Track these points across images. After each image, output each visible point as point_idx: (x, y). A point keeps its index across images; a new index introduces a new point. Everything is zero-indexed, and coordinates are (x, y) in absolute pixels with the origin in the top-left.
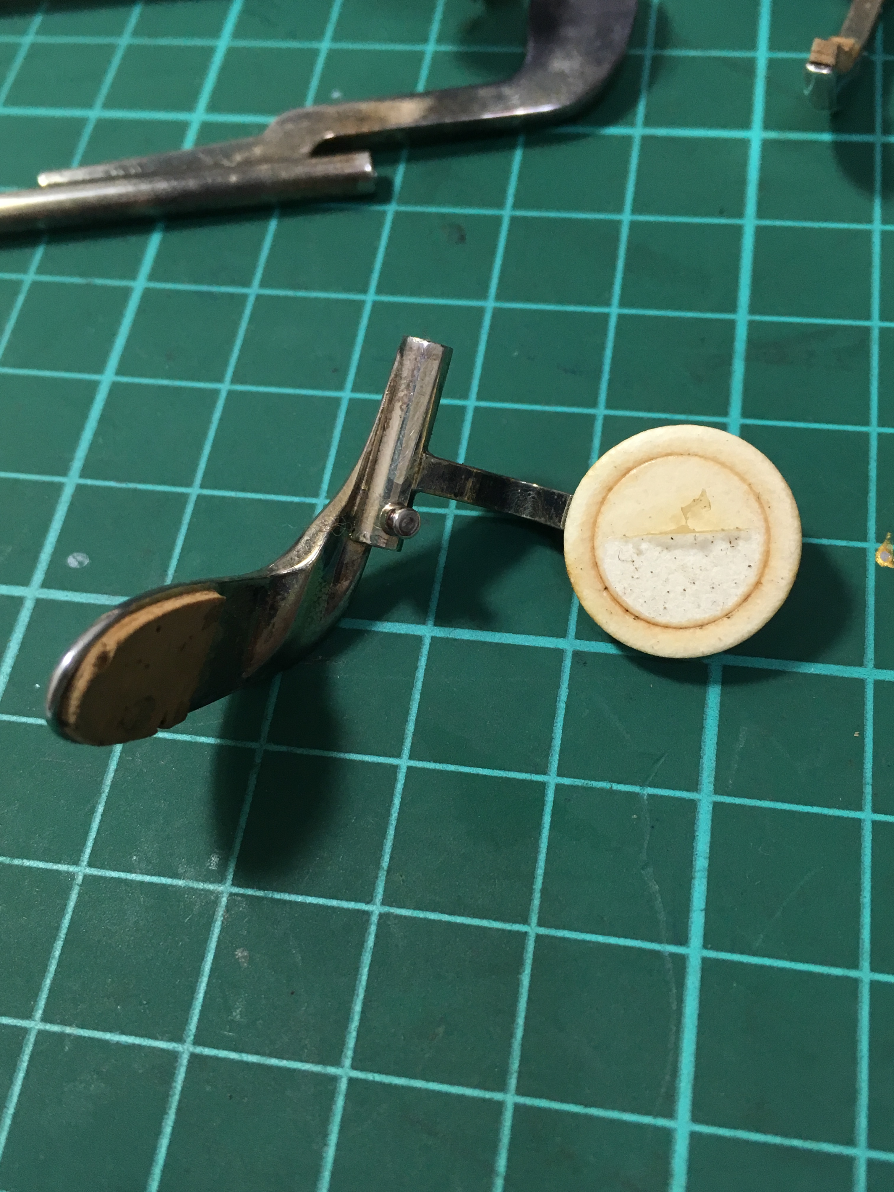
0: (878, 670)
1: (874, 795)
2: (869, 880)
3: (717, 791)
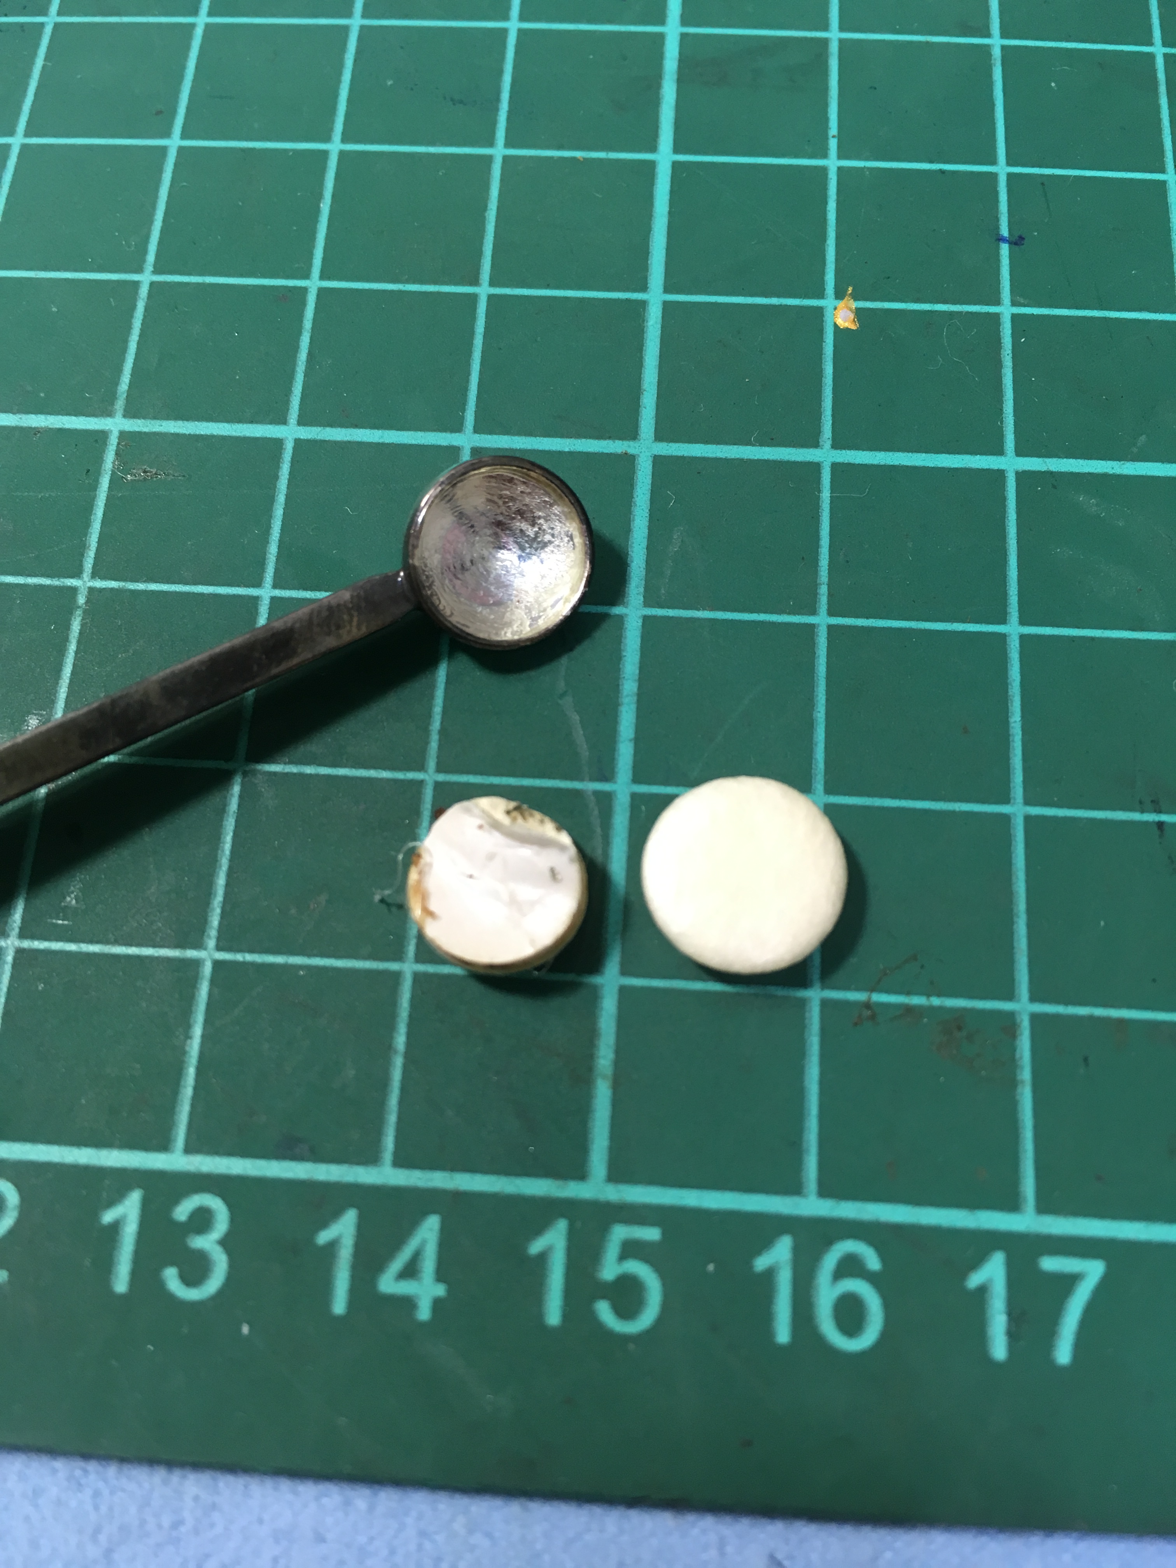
0: (835, 451)
1: (830, 595)
2: (824, 693)
3: (647, 604)
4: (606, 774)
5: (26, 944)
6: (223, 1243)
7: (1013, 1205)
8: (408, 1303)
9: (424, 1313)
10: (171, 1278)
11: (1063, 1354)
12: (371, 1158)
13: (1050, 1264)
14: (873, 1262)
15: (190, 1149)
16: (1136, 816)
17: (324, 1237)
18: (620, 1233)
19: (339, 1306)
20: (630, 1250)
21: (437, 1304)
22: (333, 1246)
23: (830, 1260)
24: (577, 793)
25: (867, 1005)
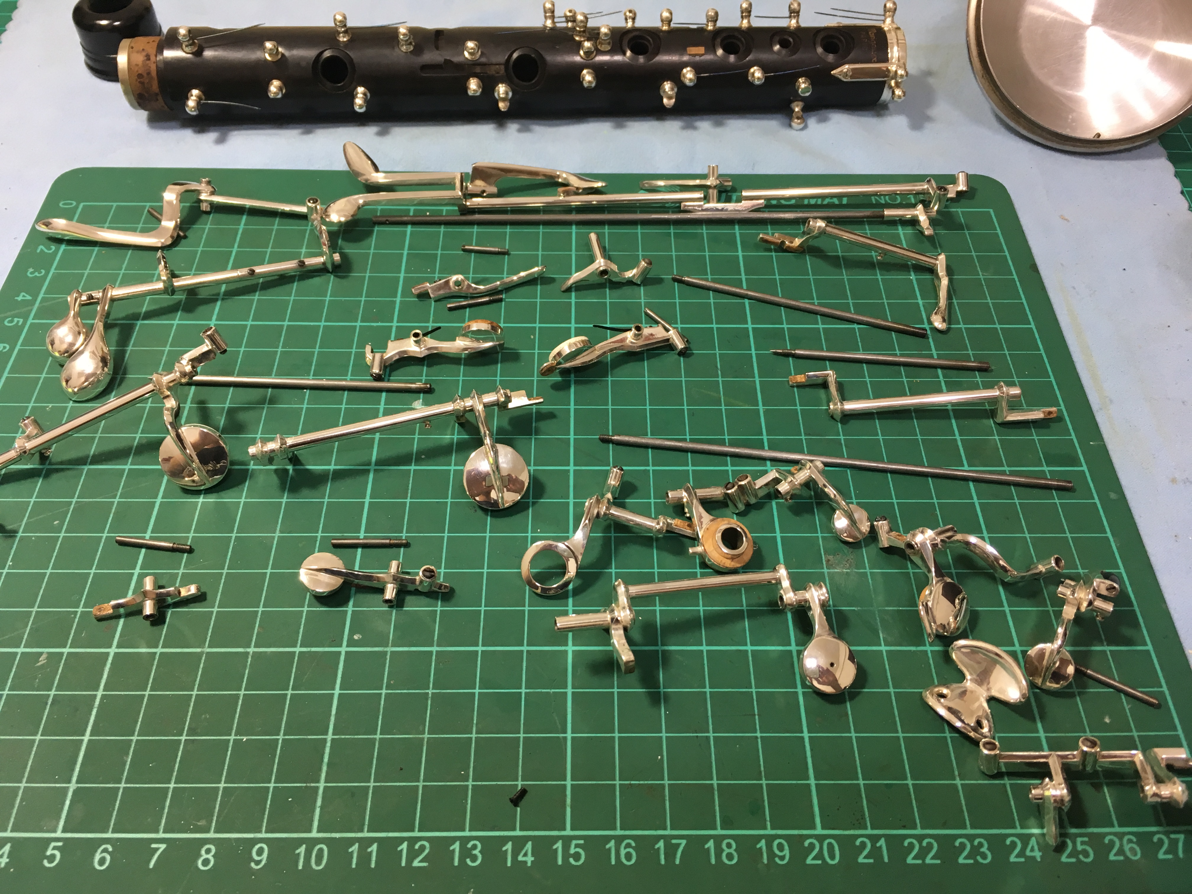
4: (565, 732)
5: (425, 784)
6: (480, 852)
7: (665, 829)
8: (526, 862)
9: (529, 864)
10: (468, 861)
11: (677, 862)
12: (514, 829)
13: (674, 841)
14: (633, 844)
15: (470, 831)
16: (691, 735)
17: (504, 849)
18: (574, 842)
19: (509, 864)
20: (577, 846)
21: (532, 861)
22: (506, 851)
23: (623, 845)
24: (558, 737)
25: (630, 784)
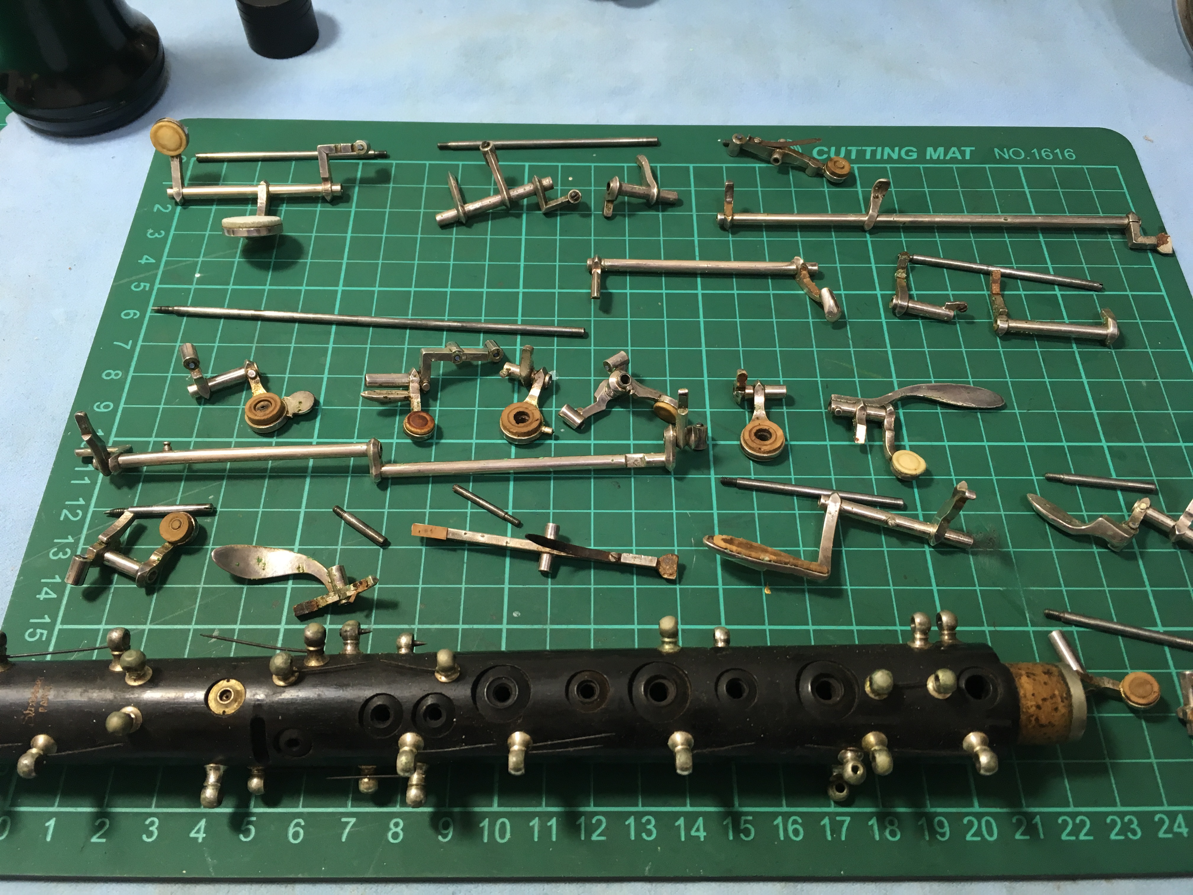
6: (654, 826)
7: (829, 806)
8: (698, 837)
9: (702, 839)
10: (644, 836)
11: (843, 838)
12: (685, 805)
13: (838, 818)
14: (800, 821)
15: (643, 806)
17: (677, 824)
18: (743, 818)
19: (683, 839)
20: (746, 822)
21: (705, 836)
22: (679, 826)
23: (791, 821)
